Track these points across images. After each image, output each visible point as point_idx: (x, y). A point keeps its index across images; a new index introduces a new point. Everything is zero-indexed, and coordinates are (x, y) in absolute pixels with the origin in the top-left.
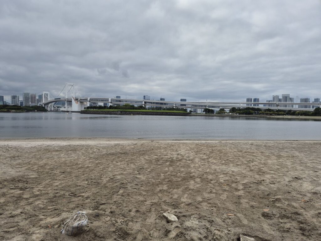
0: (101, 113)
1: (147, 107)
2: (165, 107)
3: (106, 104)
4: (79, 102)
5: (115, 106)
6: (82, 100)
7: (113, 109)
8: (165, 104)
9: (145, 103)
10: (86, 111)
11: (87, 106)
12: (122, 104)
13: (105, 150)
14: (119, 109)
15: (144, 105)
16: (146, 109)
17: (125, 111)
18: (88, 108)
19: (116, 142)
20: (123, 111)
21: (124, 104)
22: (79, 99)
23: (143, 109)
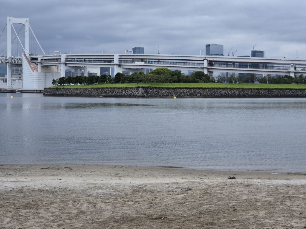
0: (94, 93)
1: (216, 74)
2: (264, 75)
3: (107, 69)
4: (39, 66)
5: (131, 73)
6: (46, 60)
7: (123, 82)
8: (265, 65)
9: (211, 63)
10: (57, 89)
11: (59, 77)
12: (147, 68)
13: (109, 207)
14: (141, 81)
15: (208, 69)
16: (213, 81)
17: (156, 88)
18: (62, 81)
19: (137, 181)
20: (151, 88)
21: (154, 69)
22: (39, 59)
23: (205, 82)
